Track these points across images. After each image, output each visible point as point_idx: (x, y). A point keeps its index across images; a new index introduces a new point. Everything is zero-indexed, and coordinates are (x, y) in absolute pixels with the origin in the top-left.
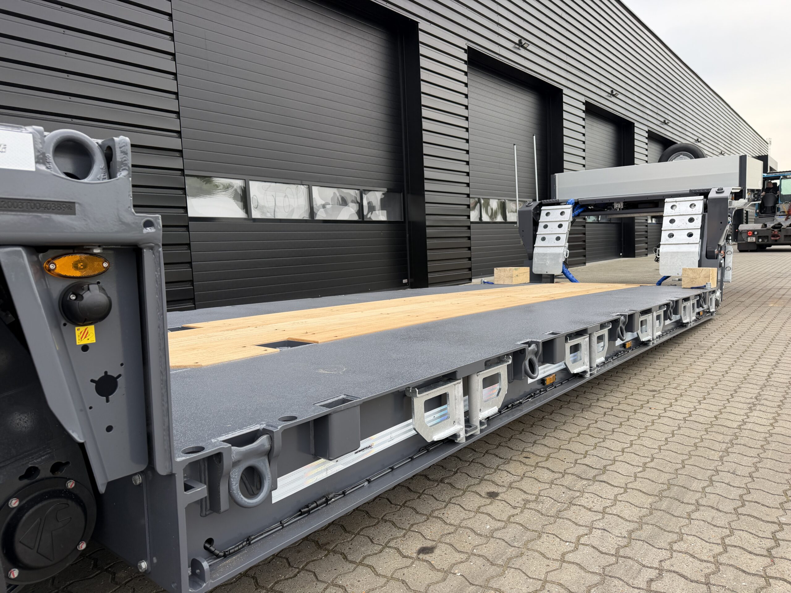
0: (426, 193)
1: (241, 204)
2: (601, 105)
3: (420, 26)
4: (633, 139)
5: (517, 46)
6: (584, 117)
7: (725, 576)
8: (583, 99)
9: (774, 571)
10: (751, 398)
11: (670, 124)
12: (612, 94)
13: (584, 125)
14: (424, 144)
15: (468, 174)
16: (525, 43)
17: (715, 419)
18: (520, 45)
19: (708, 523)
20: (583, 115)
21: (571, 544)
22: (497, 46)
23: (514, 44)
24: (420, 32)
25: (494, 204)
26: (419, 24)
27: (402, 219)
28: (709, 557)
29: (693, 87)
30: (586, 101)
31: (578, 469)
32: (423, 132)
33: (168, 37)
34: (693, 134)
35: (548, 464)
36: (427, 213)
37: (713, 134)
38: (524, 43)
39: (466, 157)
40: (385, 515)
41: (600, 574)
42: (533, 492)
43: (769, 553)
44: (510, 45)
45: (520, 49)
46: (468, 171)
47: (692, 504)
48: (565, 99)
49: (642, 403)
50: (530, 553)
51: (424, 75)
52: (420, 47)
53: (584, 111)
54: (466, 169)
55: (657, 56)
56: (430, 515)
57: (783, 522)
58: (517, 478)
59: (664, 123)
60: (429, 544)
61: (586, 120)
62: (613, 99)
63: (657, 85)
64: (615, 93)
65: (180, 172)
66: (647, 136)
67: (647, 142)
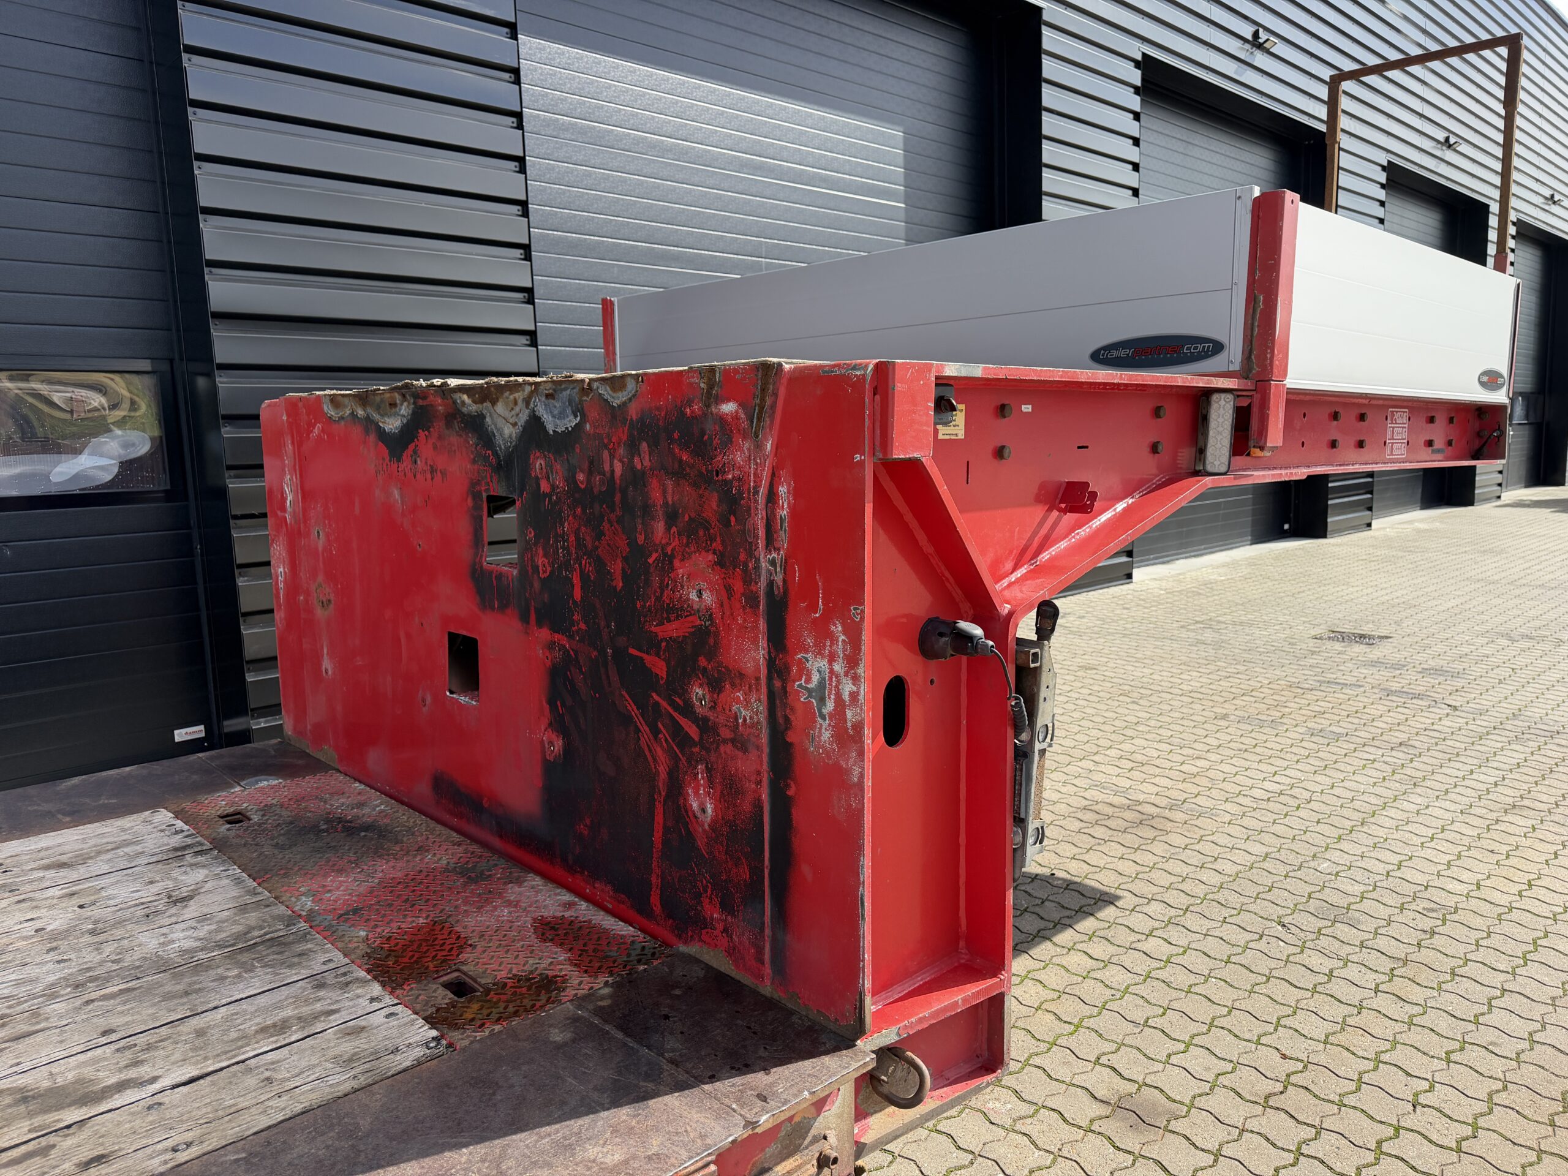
6: (1137, 108)
8: (1136, 50)
12: (1255, 43)
13: (1136, 133)
20: (1135, 102)
30: (1144, 54)
34: (1537, 180)
48: (1049, 39)
53: (1137, 91)
59: (1447, 144)
61: (1142, 116)
62: (1260, 59)
64: (1264, 37)
66: (1384, 181)
67: (1383, 199)
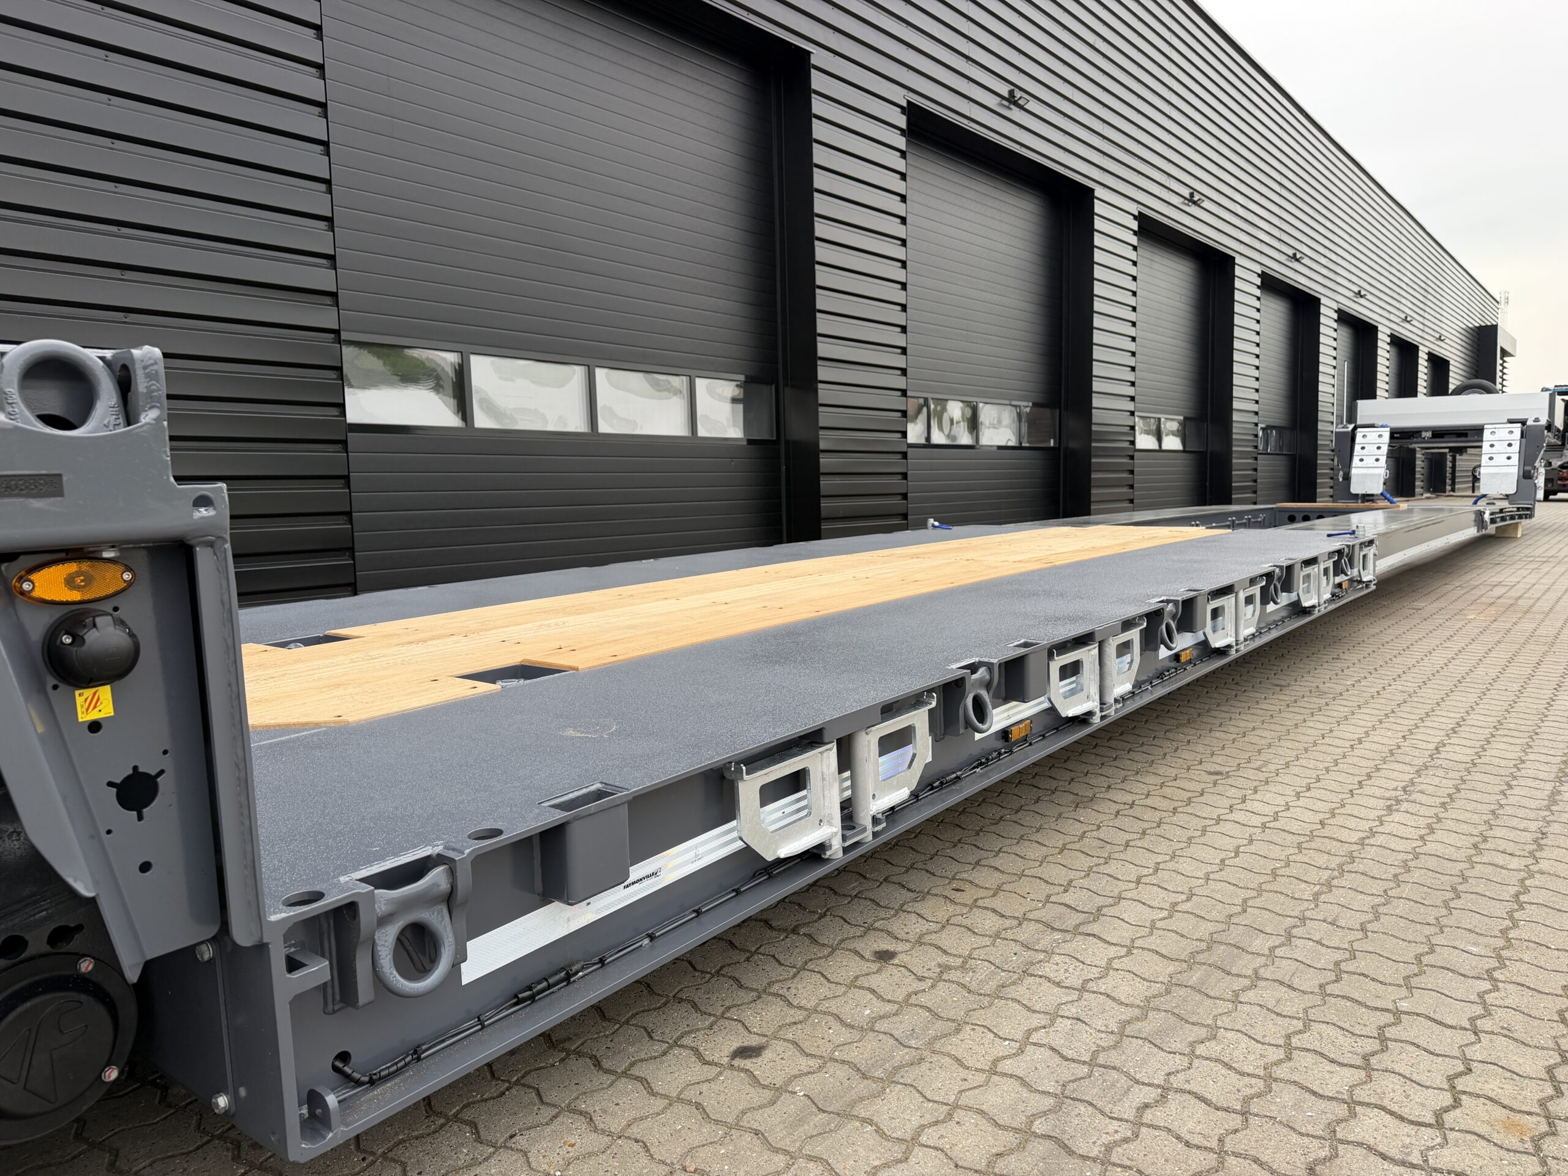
0: (820, 386)
1: (452, 402)
2: (1170, 221)
3: (814, 60)
4: (1232, 289)
5: (1005, 103)
6: (1135, 242)
7: (1278, 1100)
8: (1134, 209)
9: (1368, 1092)
10: (1396, 789)
11: (1306, 261)
12: (1191, 200)
13: (1135, 259)
14: (818, 291)
15: (904, 351)
16: (1021, 98)
17: (1319, 826)
18: (1011, 100)
19: (1268, 1009)
20: (1134, 240)
21: (1013, 1044)
22: (966, 101)
23: (999, 99)
24: (813, 71)
25: (955, 410)
26: (812, 55)
27: (772, 436)
28: (1257, 1067)
29: (1352, 190)
30: (1139, 212)
31: (1048, 913)
32: (817, 267)
33: (313, 70)
34: (1350, 281)
35: (997, 903)
36: (821, 424)
37: (1391, 281)
38: (1018, 96)
39: (900, 318)
40: (681, 990)
41: (1056, 1094)
42: (960, 951)
43: (1366, 1064)
44: (991, 101)
45: (1011, 109)
46: (904, 345)
47: (1245, 977)
48: (1098, 207)
49: (1189, 794)
50: (935, 1058)
51: (819, 155)
52: (813, 100)
53: (1135, 233)
54: (900, 340)
55: (1281, 128)
56: (764, 991)
57: (1404, 1009)
58: (933, 927)
59: (1294, 257)
60: (753, 1041)
61: (1139, 248)
62: (1193, 210)
63: (1280, 184)
64: (1197, 197)
65: (333, 336)
66: (1259, 284)
67: (1259, 295)
